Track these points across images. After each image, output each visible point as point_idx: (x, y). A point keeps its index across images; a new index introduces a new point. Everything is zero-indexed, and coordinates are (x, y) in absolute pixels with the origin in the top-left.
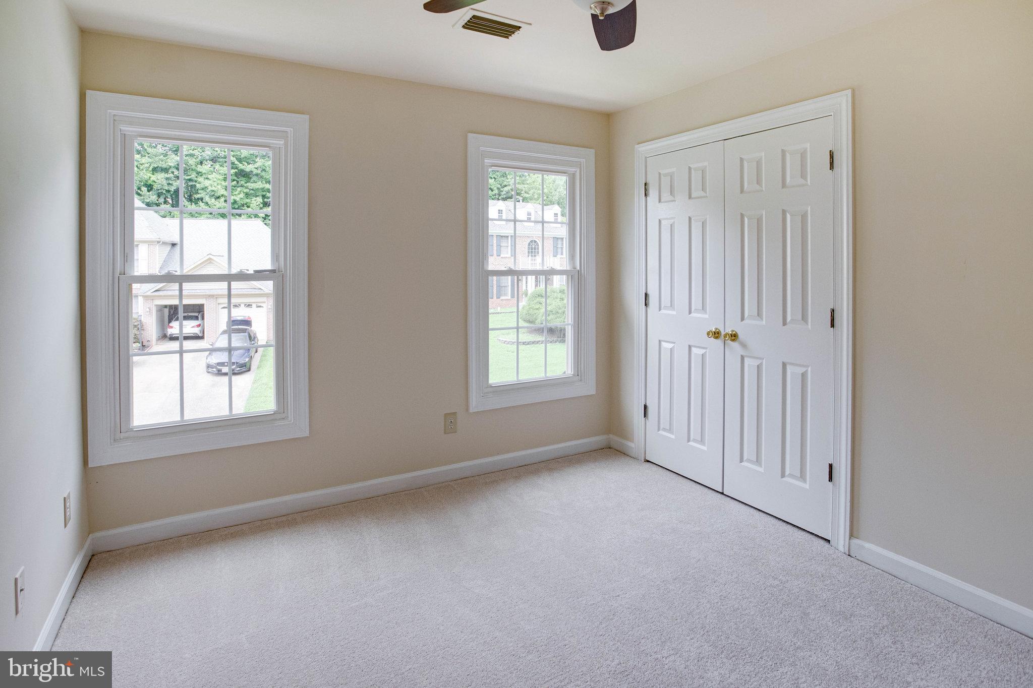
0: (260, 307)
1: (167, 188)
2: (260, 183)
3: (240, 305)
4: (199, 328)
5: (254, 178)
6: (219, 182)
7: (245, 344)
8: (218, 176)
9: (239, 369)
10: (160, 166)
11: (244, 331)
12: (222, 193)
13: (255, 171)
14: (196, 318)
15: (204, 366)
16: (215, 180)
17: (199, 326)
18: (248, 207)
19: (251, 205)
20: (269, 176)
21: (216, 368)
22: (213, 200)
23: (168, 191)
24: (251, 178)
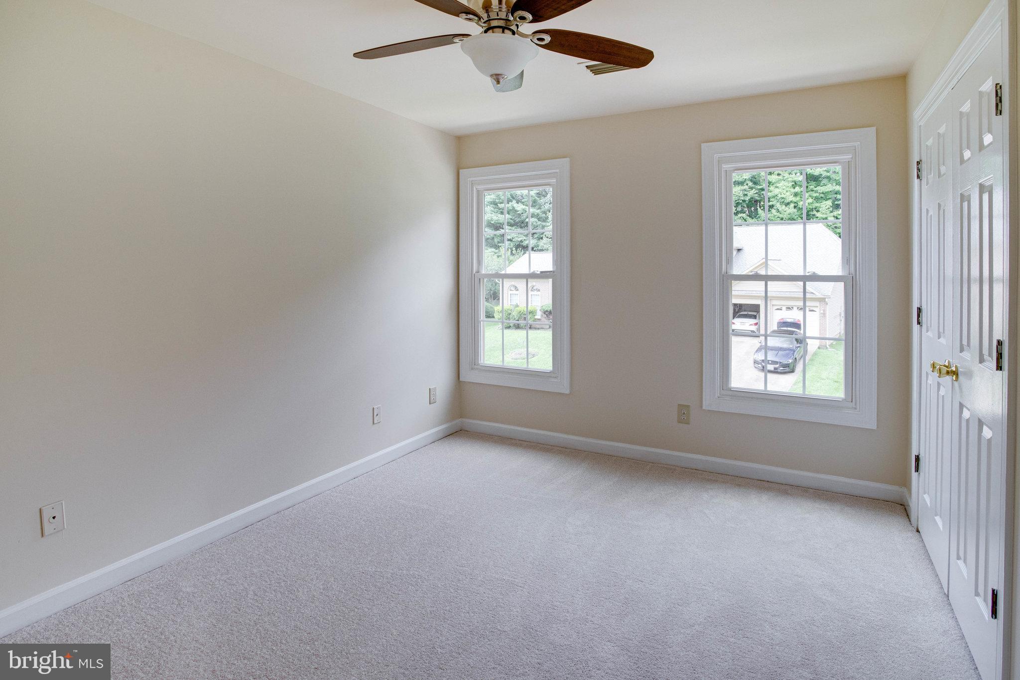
0: (813, 311)
1: (742, 199)
2: (830, 185)
3: (793, 308)
4: (756, 327)
5: (825, 181)
6: (788, 189)
7: (791, 346)
8: (786, 184)
9: (782, 368)
10: (737, 180)
11: (792, 333)
12: (791, 200)
13: (825, 174)
14: (755, 317)
15: (752, 362)
16: (784, 187)
17: (756, 324)
18: (818, 211)
19: (820, 209)
20: (839, 177)
21: (761, 364)
22: (784, 206)
23: (744, 201)
24: (820, 181)
